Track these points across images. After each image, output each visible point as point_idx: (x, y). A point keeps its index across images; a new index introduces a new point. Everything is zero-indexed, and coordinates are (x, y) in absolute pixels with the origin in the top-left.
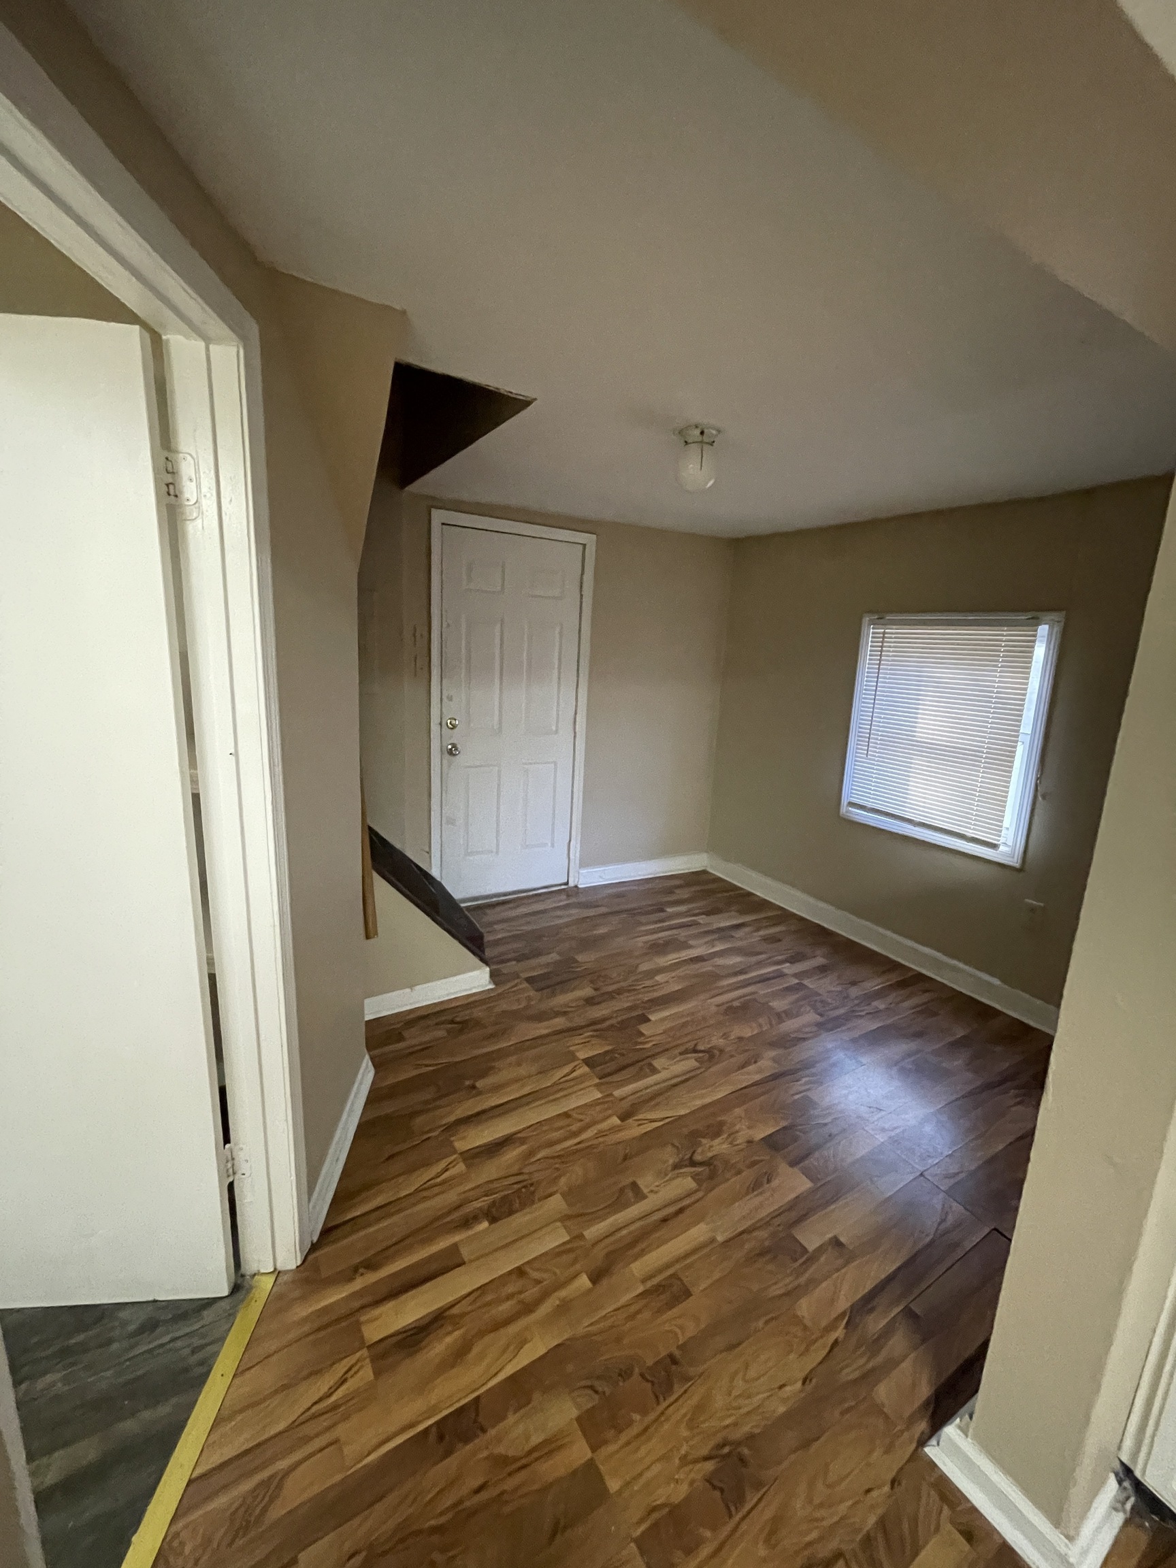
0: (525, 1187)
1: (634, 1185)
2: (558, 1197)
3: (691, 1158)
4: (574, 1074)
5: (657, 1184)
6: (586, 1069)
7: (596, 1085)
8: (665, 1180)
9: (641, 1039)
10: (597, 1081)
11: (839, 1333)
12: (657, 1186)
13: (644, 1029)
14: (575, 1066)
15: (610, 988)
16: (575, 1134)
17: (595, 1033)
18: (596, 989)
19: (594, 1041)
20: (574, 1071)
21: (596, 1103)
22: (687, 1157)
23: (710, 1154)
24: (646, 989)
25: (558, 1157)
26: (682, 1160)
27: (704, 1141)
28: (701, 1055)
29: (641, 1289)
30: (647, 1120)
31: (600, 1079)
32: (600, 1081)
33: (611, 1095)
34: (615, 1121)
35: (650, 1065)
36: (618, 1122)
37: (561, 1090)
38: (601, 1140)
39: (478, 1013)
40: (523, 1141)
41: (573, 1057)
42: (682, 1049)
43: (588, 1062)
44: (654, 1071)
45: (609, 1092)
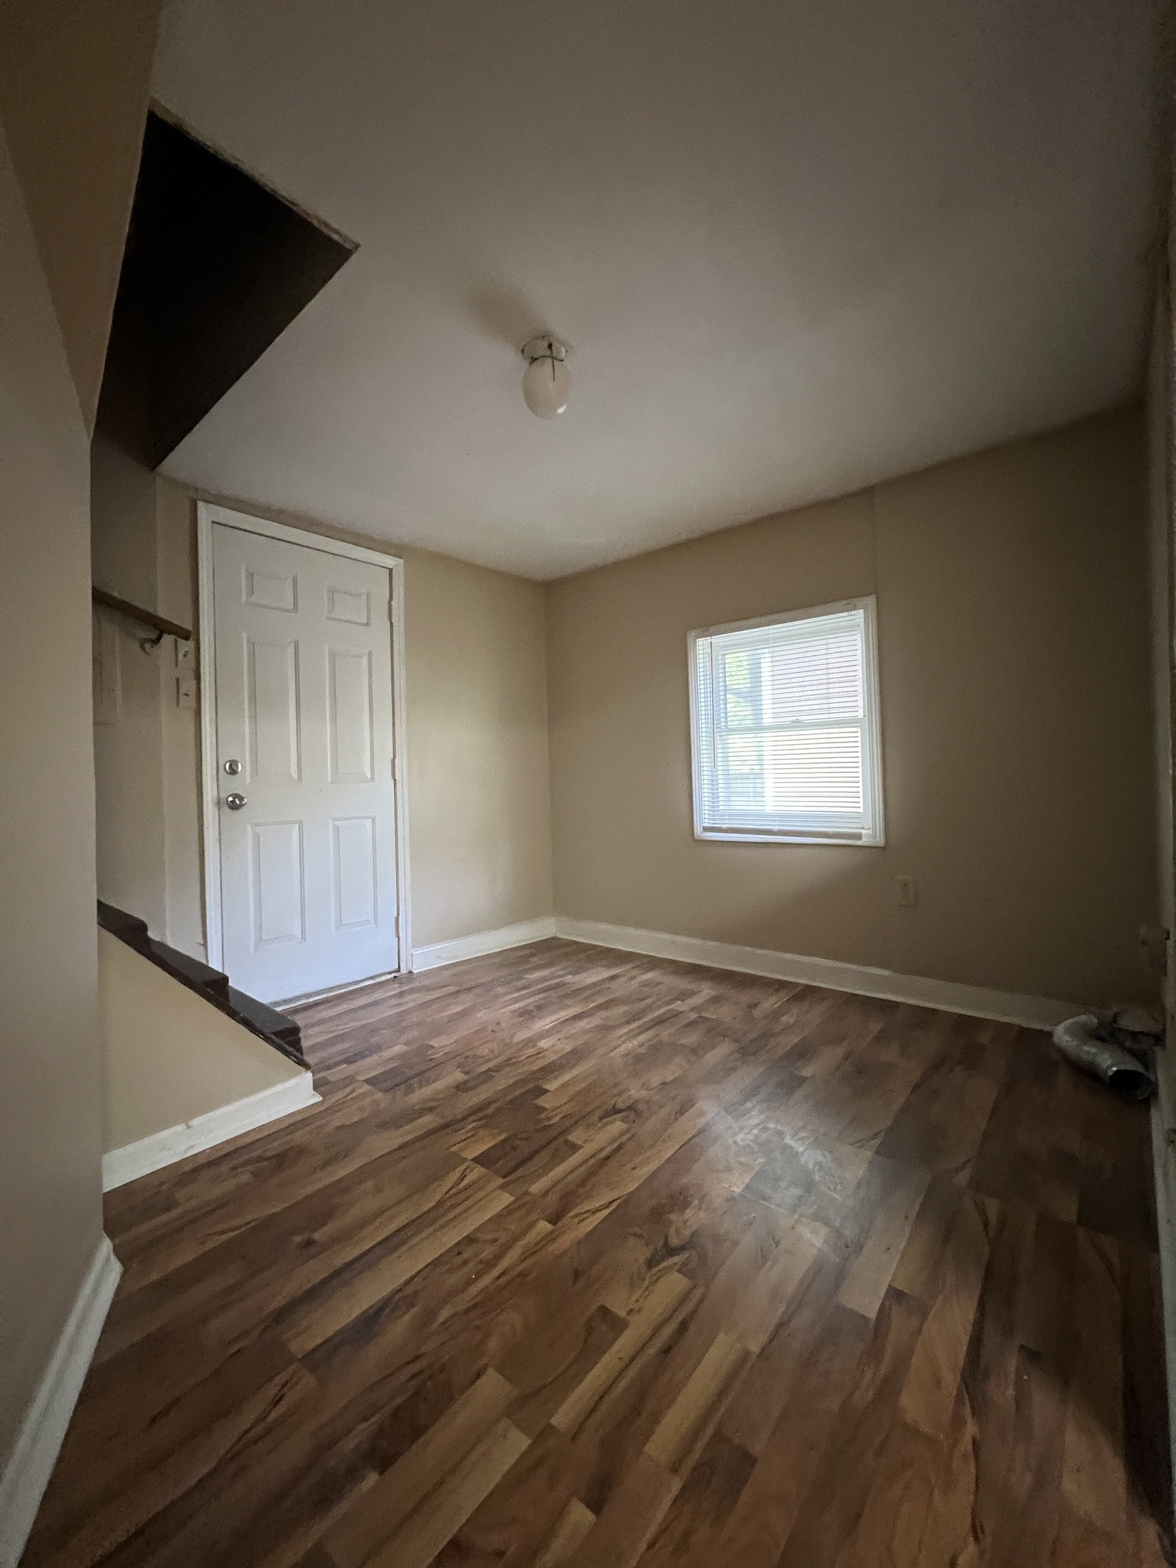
0: (431, 1377)
1: (604, 1311)
2: (491, 1372)
3: (666, 1244)
4: (465, 1182)
5: (634, 1298)
6: (479, 1171)
7: (502, 1187)
8: (645, 1286)
9: (543, 1116)
10: (501, 1181)
11: (971, 1429)
12: (637, 1301)
13: (543, 1101)
14: (465, 1170)
15: (485, 1068)
16: (489, 1265)
17: (479, 1123)
18: (467, 1073)
19: (481, 1133)
20: (465, 1177)
21: (509, 1211)
22: (661, 1244)
23: (687, 1232)
24: (530, 1059)
25: (475, 1306)
26: (656, 1252)
27: (673, 1217)
28: (624, 1114)
29: (676, 1485)
30: (587, 1211)
31: (504, 1177)
32: (505, 1180)
33: (526, 1193)
34: (544, 1226)
35: (567, 1142)
36: (549, 1227)
37: (454, 1206)
38: (532, 1260)
39: (299, 1138)
40: (410, 1302)
41: (458, 1160)
42: (599, 1113)
43: (479, 1160)
44: (574, 1148)
45: (524, 1189)
